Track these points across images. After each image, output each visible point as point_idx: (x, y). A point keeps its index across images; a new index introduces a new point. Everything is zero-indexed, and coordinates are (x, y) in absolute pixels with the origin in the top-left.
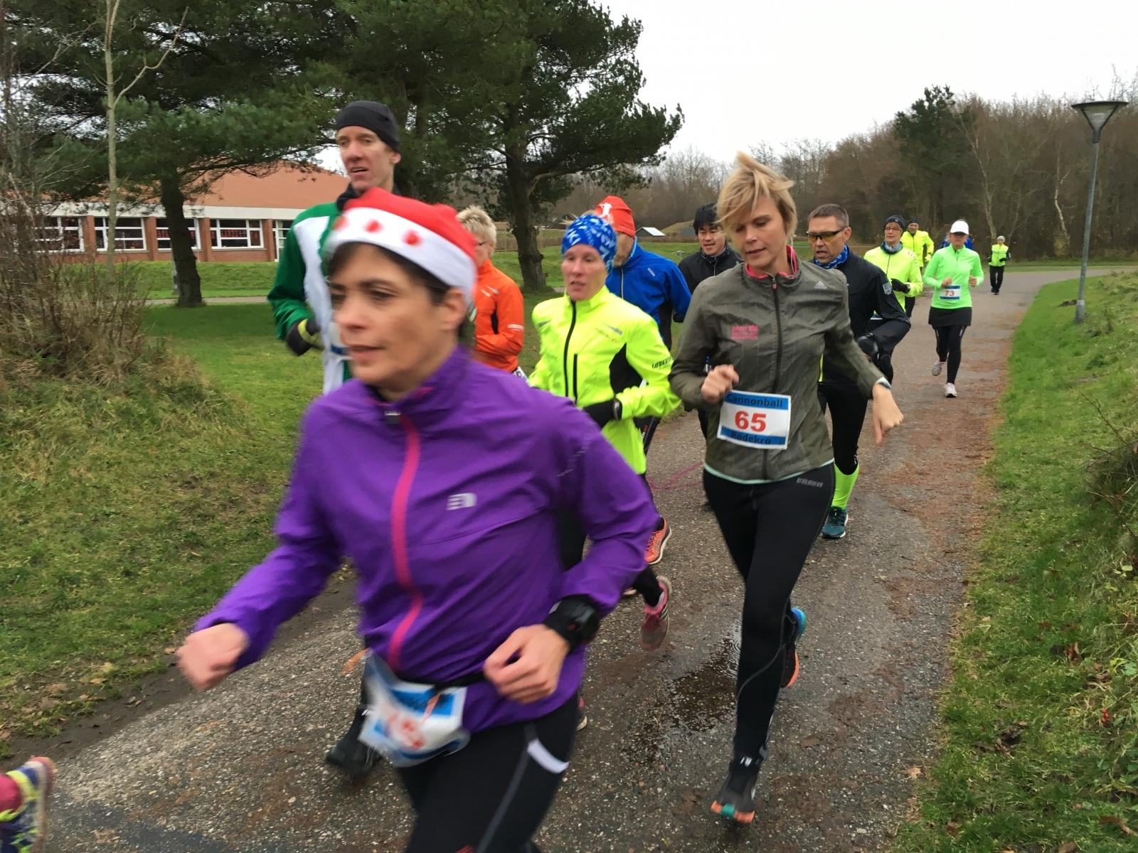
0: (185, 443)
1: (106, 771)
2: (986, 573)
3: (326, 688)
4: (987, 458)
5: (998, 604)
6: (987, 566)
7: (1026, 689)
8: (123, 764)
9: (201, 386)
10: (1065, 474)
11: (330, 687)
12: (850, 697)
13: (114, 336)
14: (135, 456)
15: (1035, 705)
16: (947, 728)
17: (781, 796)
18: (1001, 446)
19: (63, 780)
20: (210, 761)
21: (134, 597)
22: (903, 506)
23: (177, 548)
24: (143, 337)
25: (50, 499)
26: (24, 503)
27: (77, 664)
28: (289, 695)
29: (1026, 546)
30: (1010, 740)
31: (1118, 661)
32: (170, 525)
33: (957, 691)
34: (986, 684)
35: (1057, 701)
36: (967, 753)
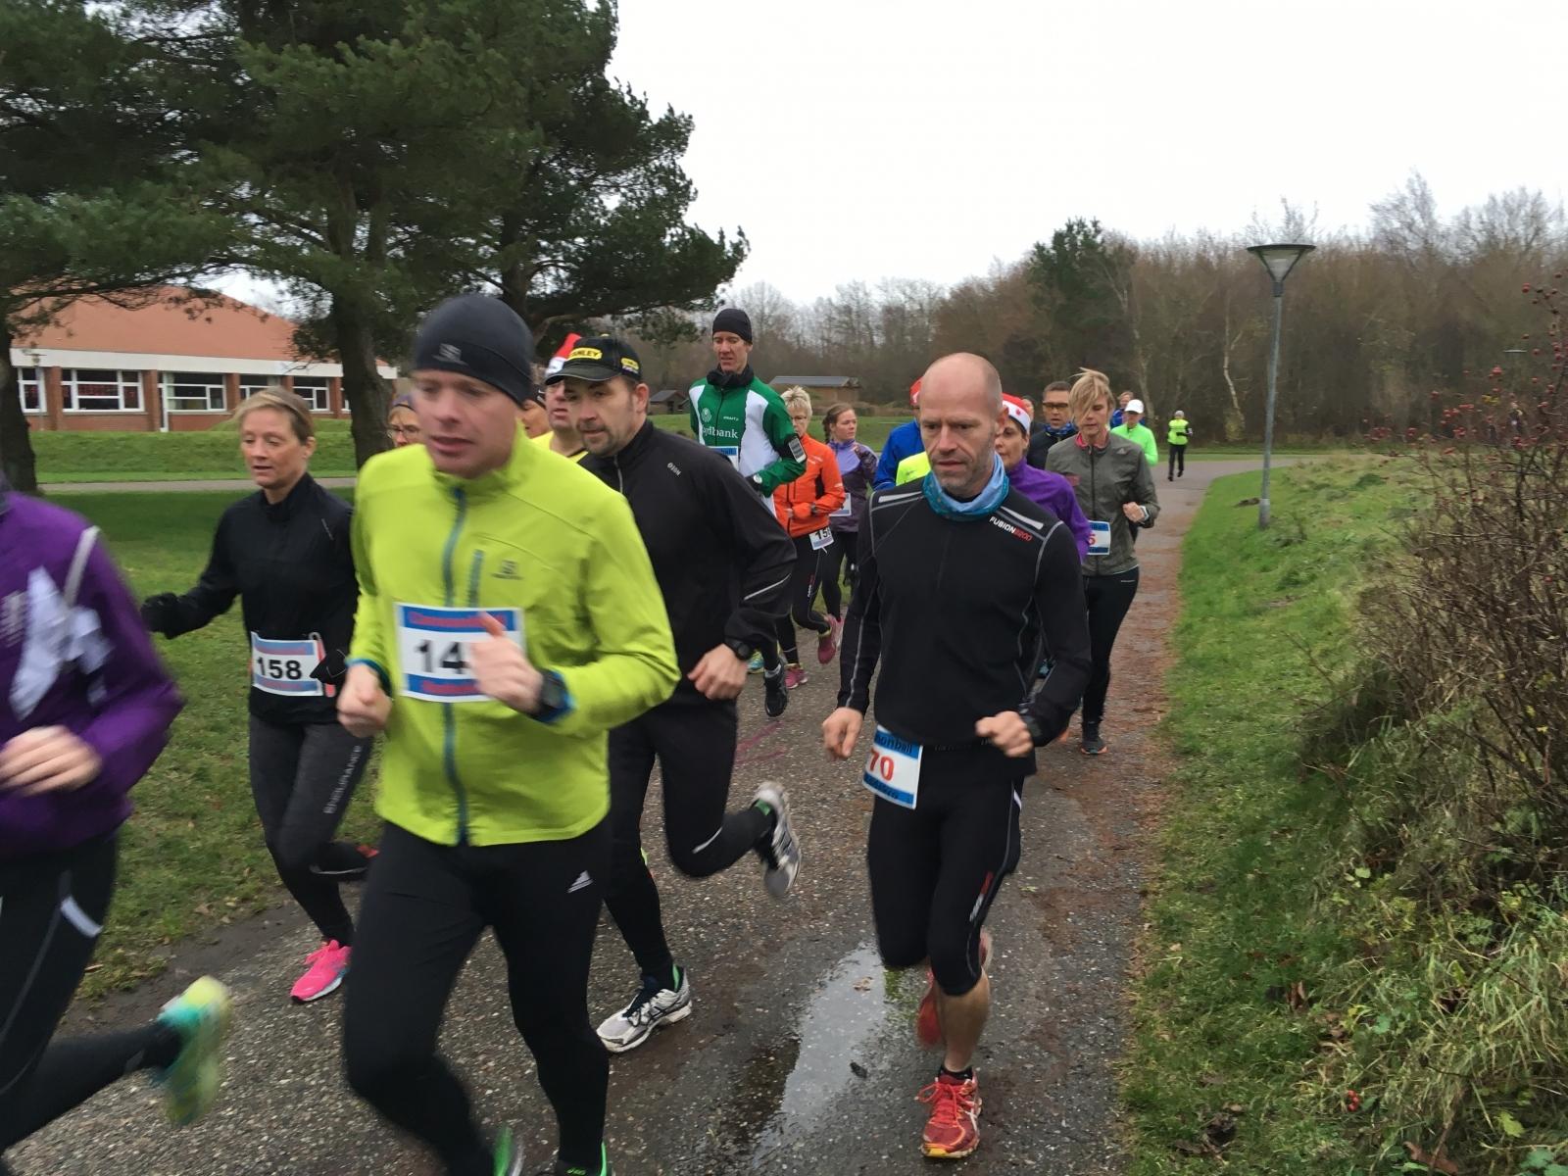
2: (1171, 879)
4: (1161, 712)
5: (1190, 925)
6: (1175, 870)
7: (1238, 1055)
10: (1263, 734)
15: (1251, 1078)
16: (1132, 1120)
18: (1178, 696)
22: (1055, 783)
29: (1221, 837)
30: (1221, 1135)
31: (1360, 1010)
33: (1143, 1061)
34: (1182, 1047)
35: (1281, 1072)
36: (1162, 1159)
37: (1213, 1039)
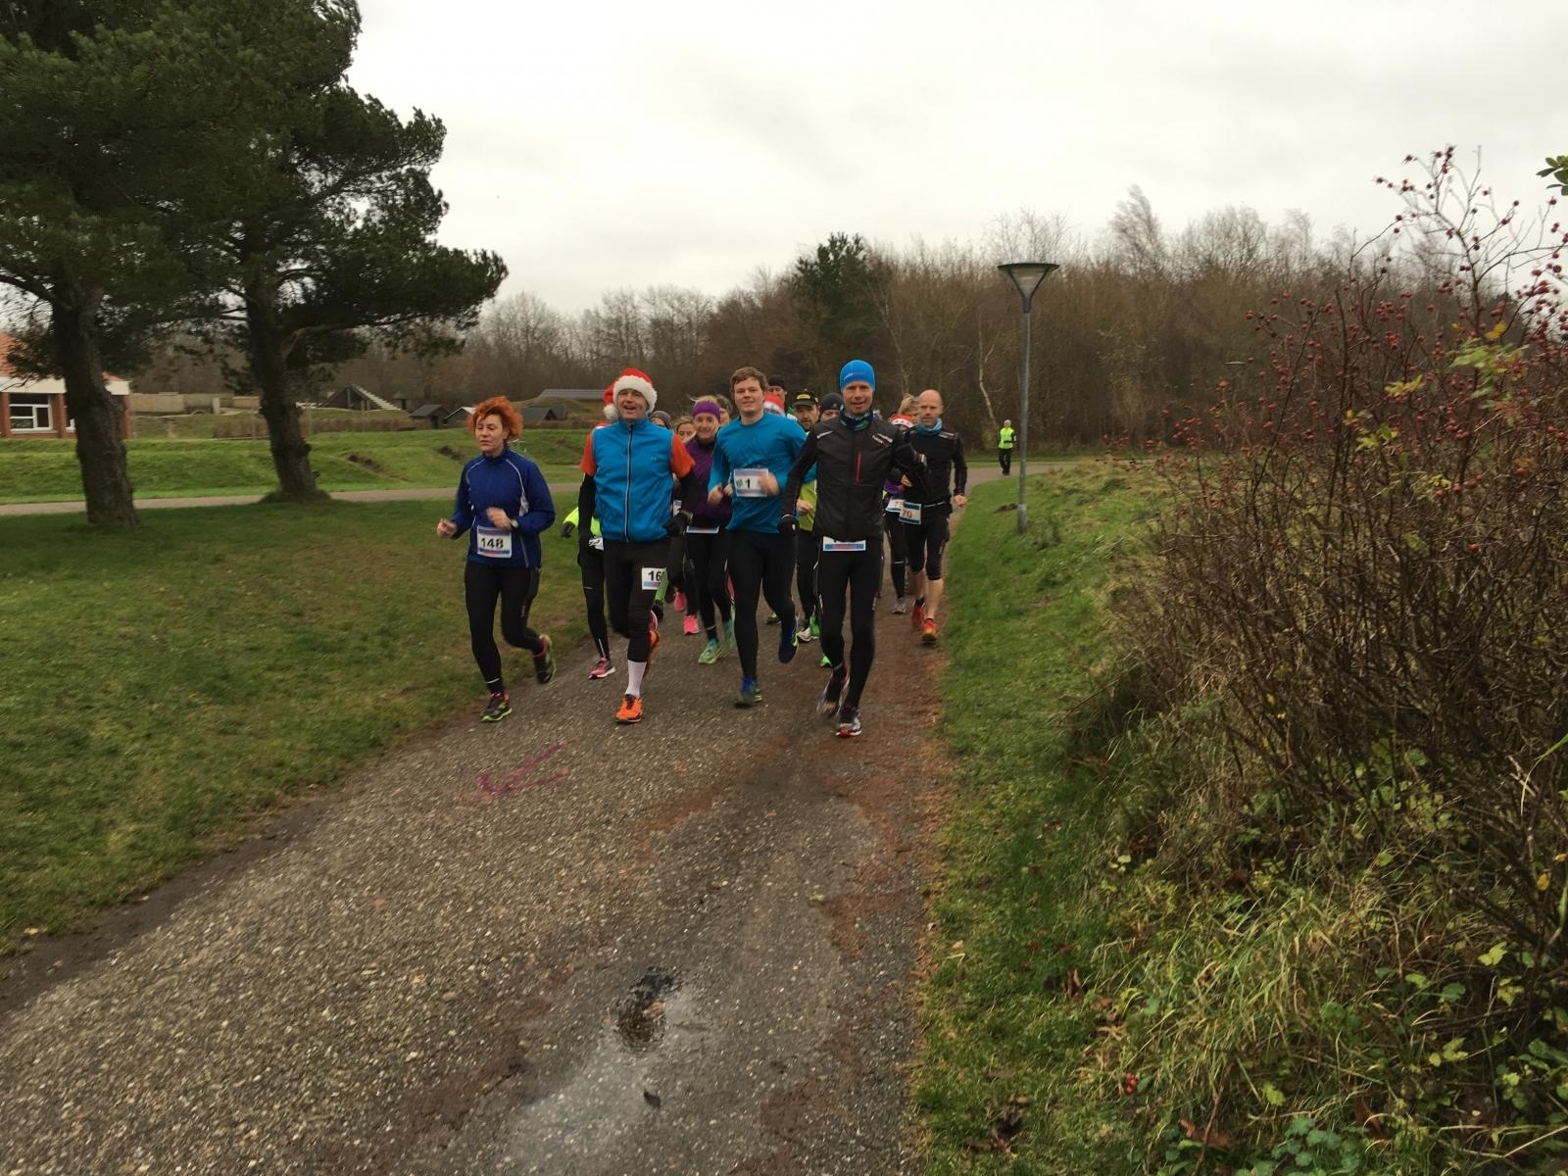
2: (952, 877)
4: (935, 714)
5: (970, 922)
6: (955, 868)
12: (790, 1094)
15: (1035, 1069)
16: (924, 1123)
22: (838, 790)
29: (996, 833)
30: (1008, 1129)
31: (1130, 993)
33: (932, 1061)
34: (968, 1044)
35: (1061, 1060)
36: (954, 1157)
37: (998, 1033)
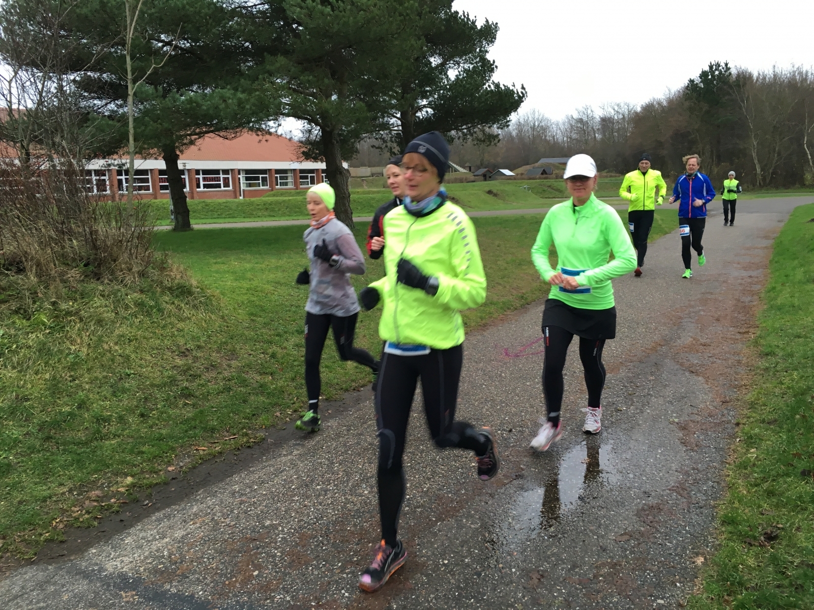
0: (180, 325)
1: (129, 552)
2: (754, 418)
3: (278, 496)
4: (754, 333)
5: (762, 440)
6: (754, 412)
7: (783, 501)
8: (140, 547)
9: (191, 285)
11: (281, 495)
12: (652, 507)
13: (132, 251)
14: (147, 334)
15: (789, 512)
16: (723, 529)
17: (601, 576)
18: (764, 325)
19: (100, 557)
20: (199, 545)
21: (146, 432)
22: (691, 369)
23: (175, 398)
24: (152, 252)
25: (91, 364)
26: (73, 367)
27: (108, 478)
28: (253, 500)
29: (783, 397)
30: (770, 538)
32: (171, 381)
33: (731, 502)
35: (805, 510)
36: (738, 546)
